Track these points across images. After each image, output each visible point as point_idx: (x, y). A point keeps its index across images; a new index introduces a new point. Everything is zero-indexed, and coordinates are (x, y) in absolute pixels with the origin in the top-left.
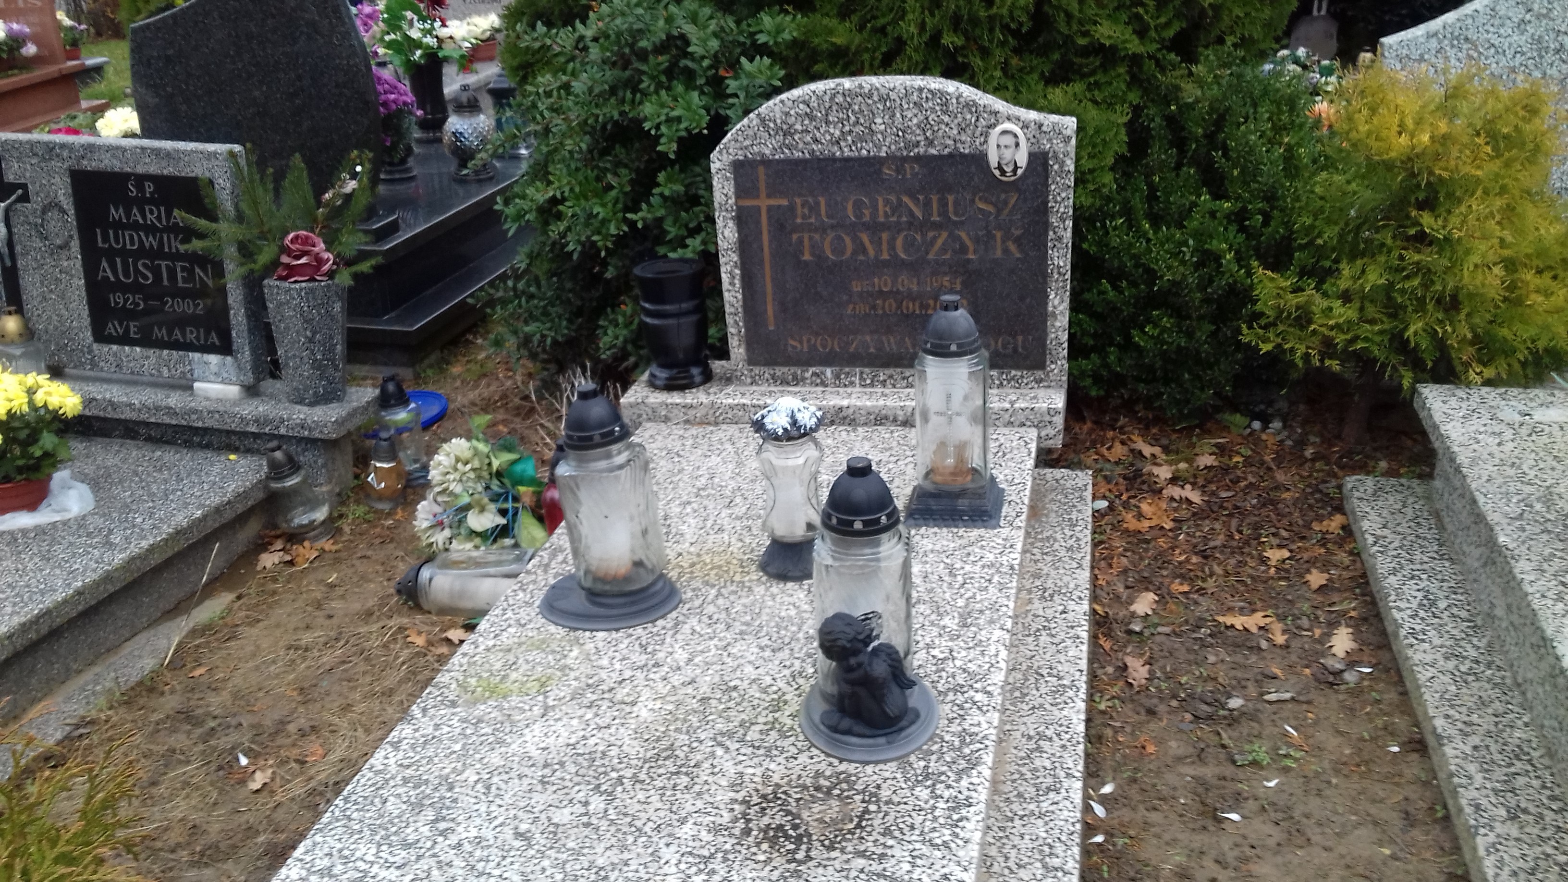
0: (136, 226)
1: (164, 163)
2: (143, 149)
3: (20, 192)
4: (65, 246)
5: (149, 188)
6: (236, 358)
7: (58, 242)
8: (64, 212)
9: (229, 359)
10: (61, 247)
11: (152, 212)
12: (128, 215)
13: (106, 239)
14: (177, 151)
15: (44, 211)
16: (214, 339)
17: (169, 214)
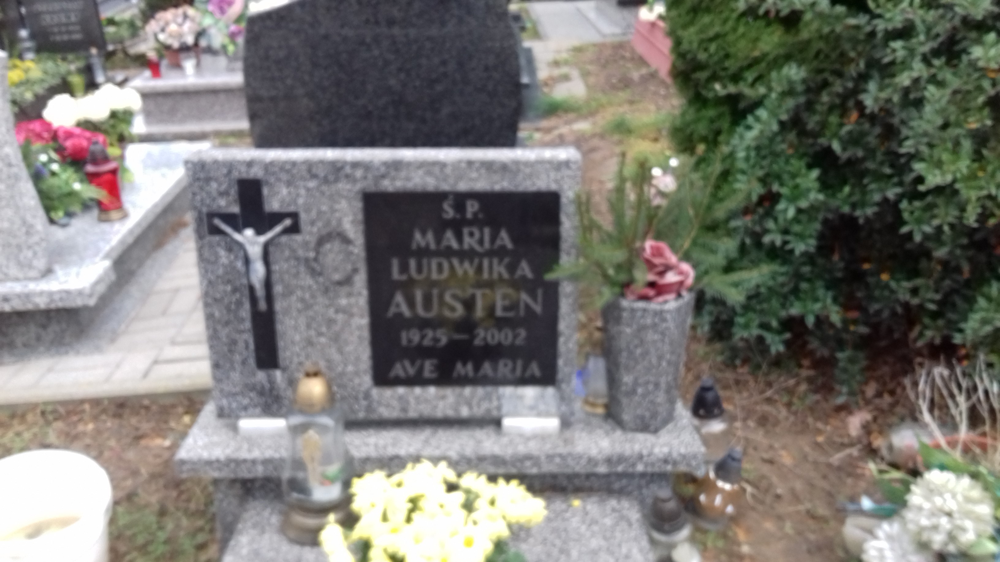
0: (449, 253)
1: (496, 177)
2: (470, 163)
3: (288, 222)
4: (347, 281)
5: (472, 207)
6: (559, 389)
7: (337, 277)
8: (346, 241)
9: (550, 391)
10: (340, 283)
11: (471, 234)
12: (439, 239)
13: (404, 268)
14: (517, 163)
15: (321, 241)
16: (535, 369)
17: (494, 238)
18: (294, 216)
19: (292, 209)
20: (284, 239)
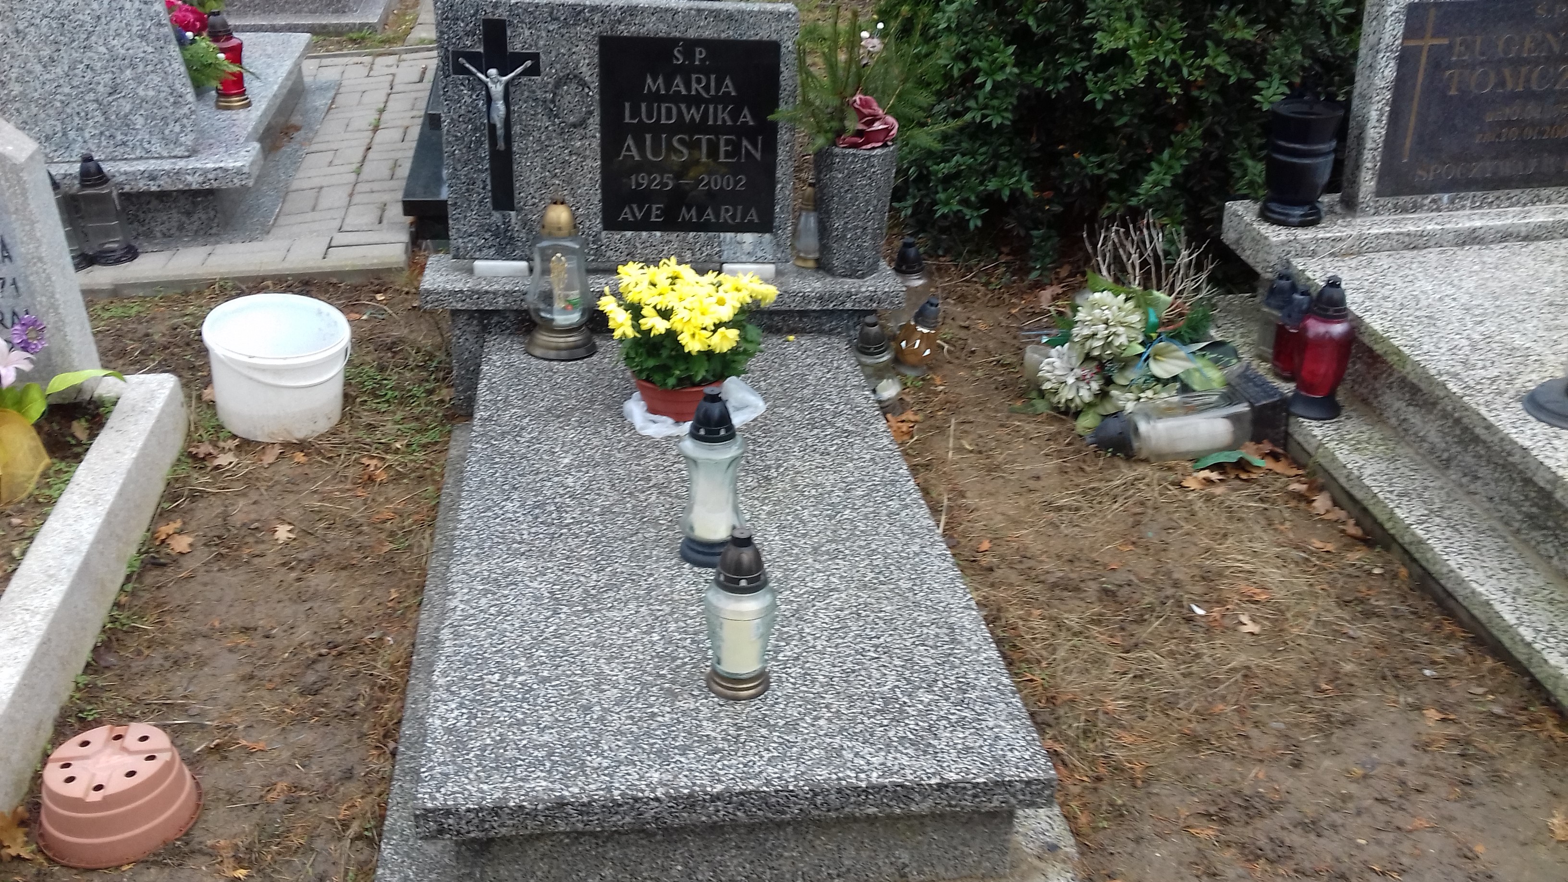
0: (677, 98)
1: (723, 26)
2: (699, 11)
3: (529, 63)
4: (582, 123)
5: (700, 54)
6: (775, 235)
7: (572, 119)
8: (584, 84)
9: (767, 236)
10: (574, 126)
11: (699, 81)
12: (668, 84)
13: (635, 113)
14: (742, 12)
15: (558, 84)
16: (753, 216)
17: (719, 84)
18: (535, 57)
19: (533, 50)
20: (524, 79)
